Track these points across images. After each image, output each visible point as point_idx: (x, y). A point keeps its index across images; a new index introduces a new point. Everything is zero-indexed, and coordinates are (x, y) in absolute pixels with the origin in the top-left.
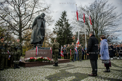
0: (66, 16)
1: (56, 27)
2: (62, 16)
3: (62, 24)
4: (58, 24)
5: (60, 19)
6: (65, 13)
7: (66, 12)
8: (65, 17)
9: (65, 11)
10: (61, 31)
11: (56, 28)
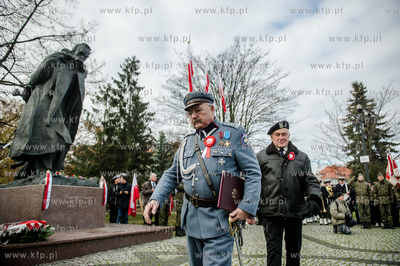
0: (137, 74)
1: (96, 107)
2: (123, 73)
3: (122, 97)
4: (105, 98)
5: (115, 81)
6: (133, 62)
7: (138, 61)
8: (134, 77)
9: (134, 58)
10: (114, 122)
11: (95, 110)
